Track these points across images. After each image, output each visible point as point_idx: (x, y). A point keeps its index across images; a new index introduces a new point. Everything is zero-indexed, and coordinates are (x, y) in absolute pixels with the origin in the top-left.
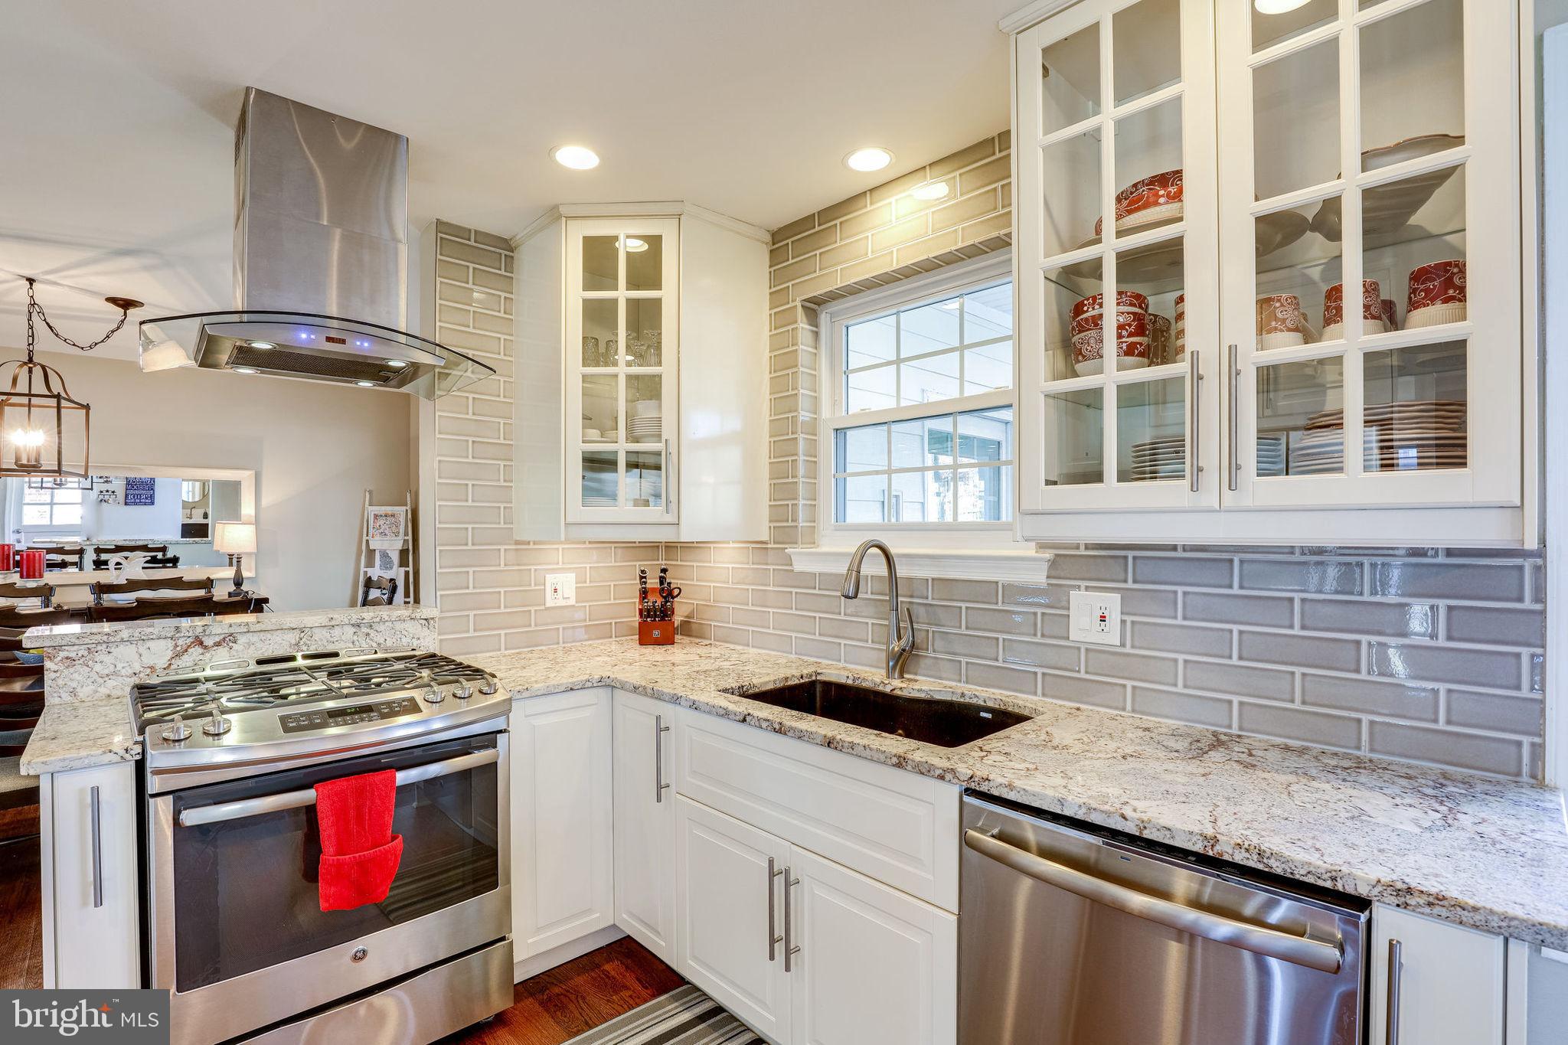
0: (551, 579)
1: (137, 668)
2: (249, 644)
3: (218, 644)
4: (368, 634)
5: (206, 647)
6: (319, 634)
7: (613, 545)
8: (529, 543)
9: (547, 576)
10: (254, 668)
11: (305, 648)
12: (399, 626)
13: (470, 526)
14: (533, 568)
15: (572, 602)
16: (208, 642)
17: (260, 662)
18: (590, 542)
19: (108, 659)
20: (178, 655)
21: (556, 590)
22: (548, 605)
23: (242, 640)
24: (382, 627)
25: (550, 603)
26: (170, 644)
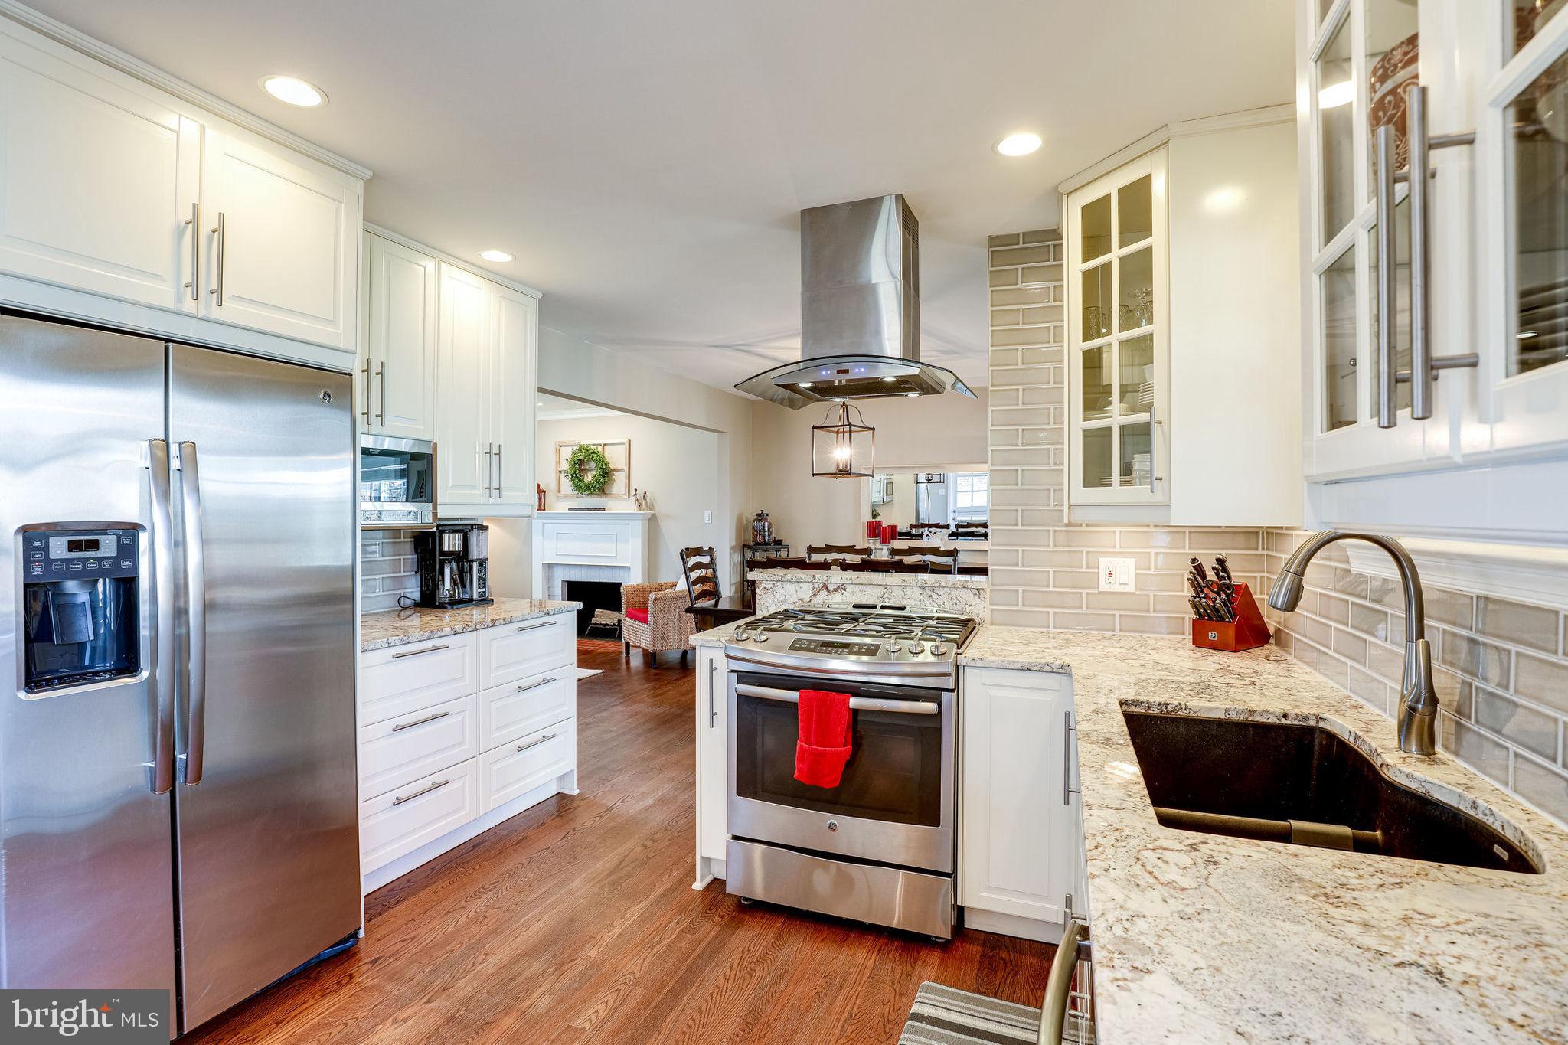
0: (1105, 563)
1: (795, 600)
2: (854, 593)
3: (835, 590)
4: (931, 596)
5: (829, 591)
6: (897, 591)
7: (1187, 530)
8: (1081, 525)
9: (1101, 559)
10: (850, 609)
11: (887, 601)
12: (955, 592)
13: (1020, 508)
14: (1085, 550)
15: (1131, 588)
16: (831, 588)
17: (855, 606)
18: (1156, 526)
19: (782, 591)
20: (815, 595)
21: (1110, 575)
22: (1100, 590)
23: (849, 589)
24: (941, 592)
25: (1104, 586)
26: (810, 586)
